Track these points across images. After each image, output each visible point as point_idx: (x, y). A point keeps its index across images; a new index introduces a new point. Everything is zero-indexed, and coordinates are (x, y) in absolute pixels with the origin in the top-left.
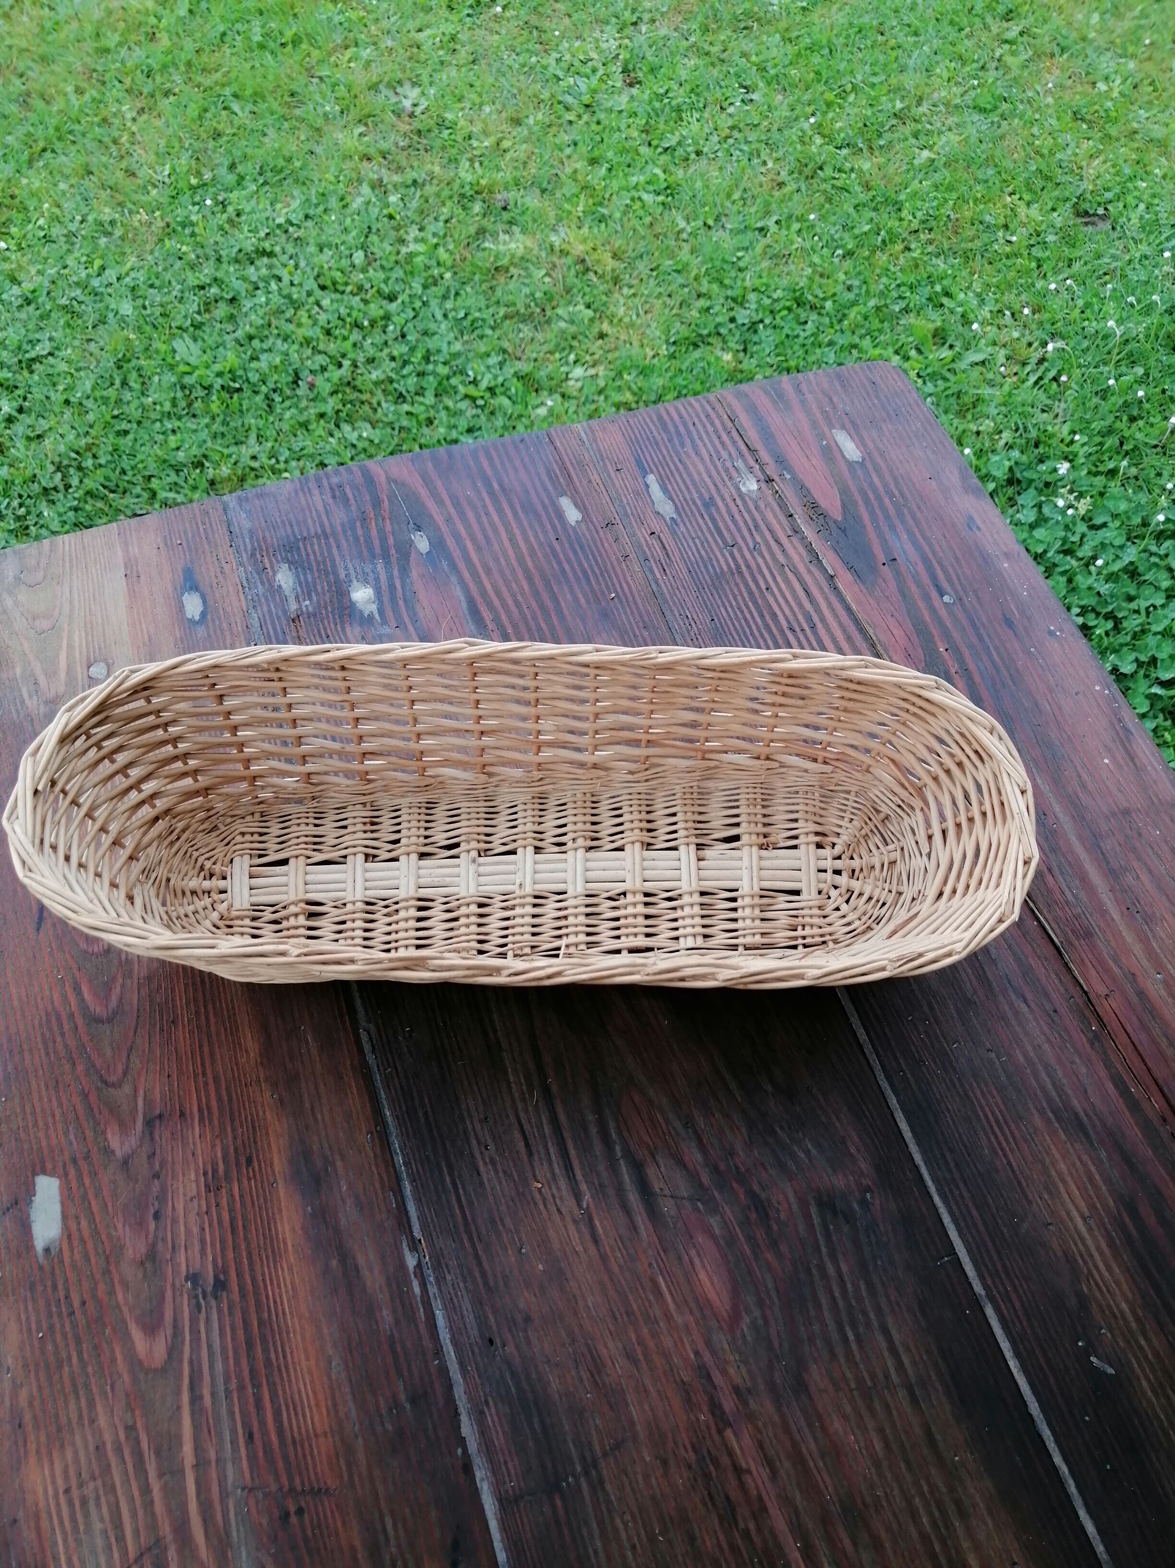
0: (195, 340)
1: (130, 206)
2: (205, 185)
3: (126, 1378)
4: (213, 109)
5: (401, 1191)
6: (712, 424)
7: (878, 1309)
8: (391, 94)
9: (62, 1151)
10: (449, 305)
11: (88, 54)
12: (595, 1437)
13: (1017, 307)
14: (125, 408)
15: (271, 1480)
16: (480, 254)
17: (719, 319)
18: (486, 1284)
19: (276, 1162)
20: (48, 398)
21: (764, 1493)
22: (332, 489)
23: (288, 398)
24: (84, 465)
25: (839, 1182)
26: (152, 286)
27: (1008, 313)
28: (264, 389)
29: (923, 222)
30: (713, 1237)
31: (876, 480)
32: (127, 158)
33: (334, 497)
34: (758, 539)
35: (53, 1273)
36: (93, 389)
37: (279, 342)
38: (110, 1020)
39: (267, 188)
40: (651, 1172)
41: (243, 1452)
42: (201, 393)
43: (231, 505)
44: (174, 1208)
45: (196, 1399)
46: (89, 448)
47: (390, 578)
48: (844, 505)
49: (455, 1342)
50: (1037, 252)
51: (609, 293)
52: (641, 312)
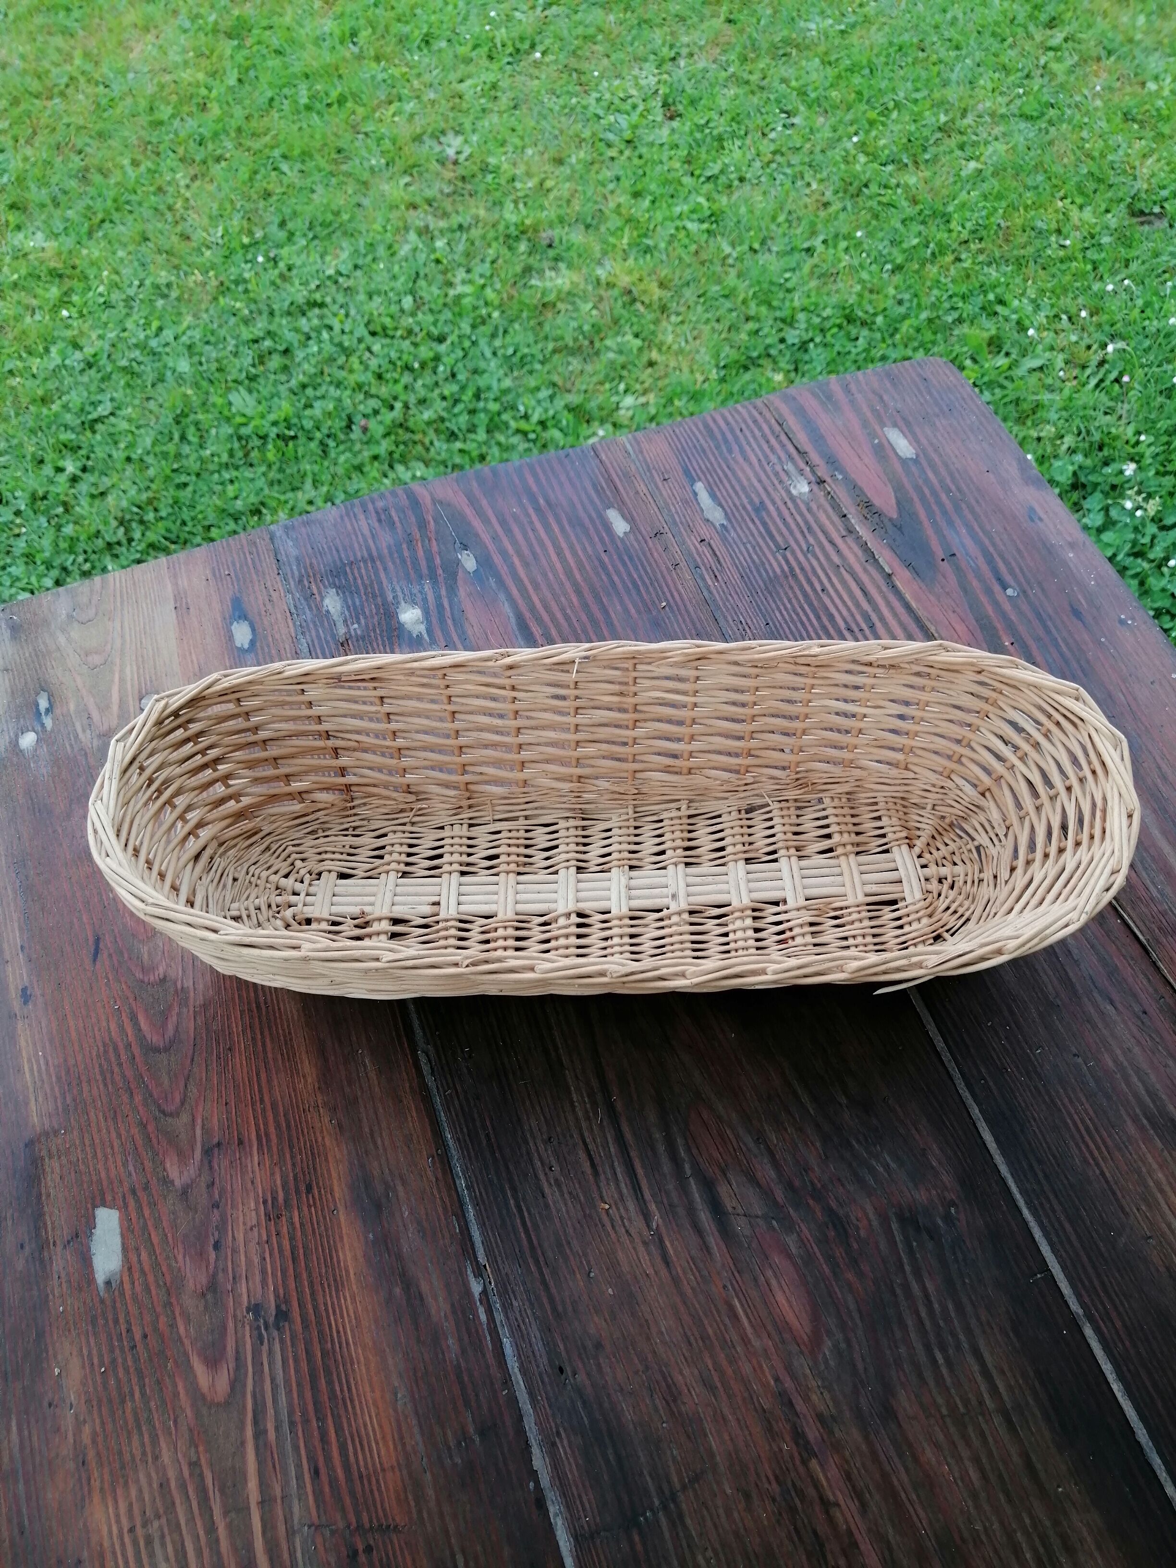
0: (250, 391)
1: (185, 267)
2: (257, 243)
3: (189, 1411)
4: (263, 171)
5: (464, 1215)
6: (760, 429)
7: (968, 1331)
8: (434, 143)
9: (121, 1182)
10: (497, 343)
11: (143, 128)
12: (672, 1468)
13: (1073, 310)
14: (184, 462)
15: (338, 1516)
16: (527, 292)
17: (769, 341)
18: (554, 1309)
19: (336, 1188)
20: (110, 456)
21: (853, 1527)
22: (377, 513)
23: (342, 442)
24: (145, 518)
25: (921, 1196)
26: (208, 343)
27: (1064, 317)
28: (318, 435)
29: (974, 232)
30: (789, 1256)
31: (931, 475)
32: (182, 223)
33: (380, 521)
34: (811, 540)
35: (114, 1308)
36: (154, 445)
37: (332, 389)
38: (167, 1049)
39: (316, 242)
40: (723, 1190)
41: (309, 1490)
42: (257, 442)
43: (278, 534)
44: (234, 1238)
45: (259, 1434)
46: (150, 501)
47: (438, 598)
48: (898, 503)
49: (523, 1371)
50: (1092, 254)
51: (656, 322)
52: (690, 339)
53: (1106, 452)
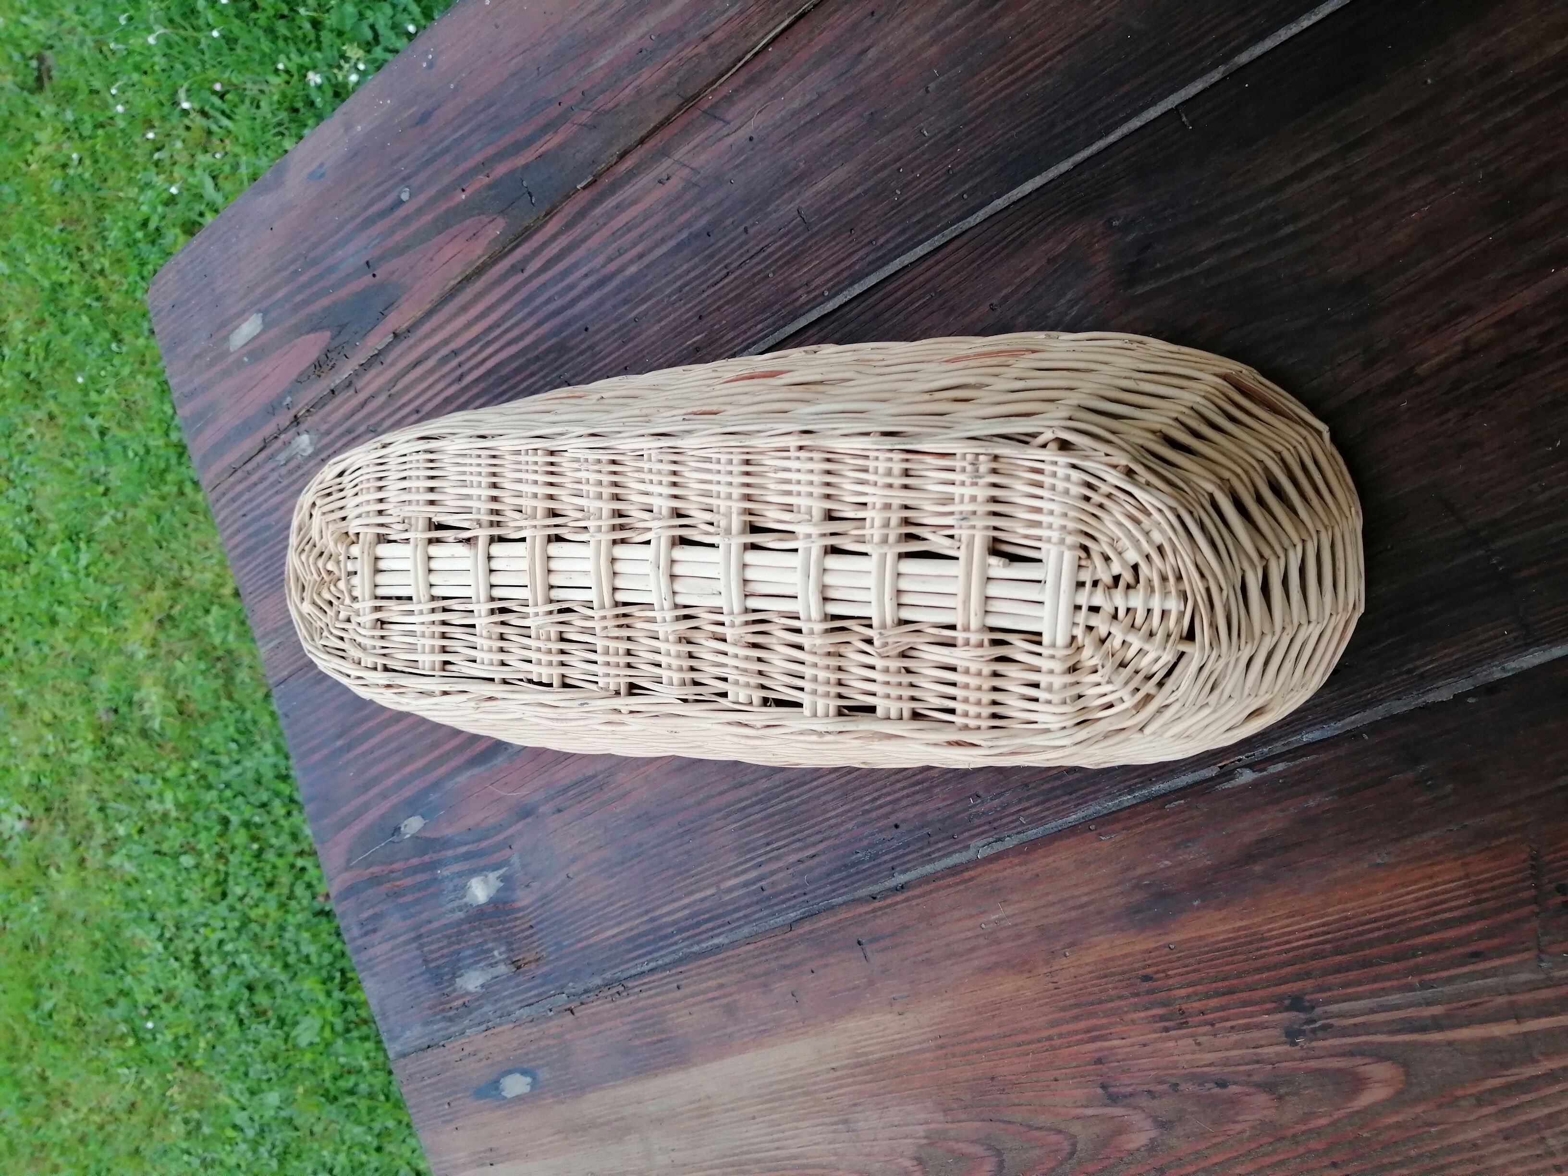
0: (296, 1024)
1: (165, 1106)
2: (134, 1030)
3: (1419, 1109)
4: (53, 1030)
5: (1164, 795)
7: (1253, 198)
8: (11, 845)
10: (225, 760)
11: (17, 1163)
12: (1440, 535)
13: (149, 146)
14: (377, 1088)
15: (1527, 926)
16: (168, 733)
19: (1143, 947)
20: (377, 1170)
21: (1491, 321)
25: (1101, 261)
26: (246, 1074)
27: (156, 156)
29: (70, 256)
31: (280, 294)
32: (117, 1113)
33: (374, 931)
36: (360, 1123)
37: (287, 935)
38: (999, 1153)
39: (128, 965)
41: (1497, 963)
43: (398, 1048)
44: (1211, 1064)
45: (1436, 1024)
47: (456, 859)
48: (314, 330)
49: (1339, 717)
50: (87, 128)
51: (191, 591)
52: (207, 554)
53: (299, 105)
